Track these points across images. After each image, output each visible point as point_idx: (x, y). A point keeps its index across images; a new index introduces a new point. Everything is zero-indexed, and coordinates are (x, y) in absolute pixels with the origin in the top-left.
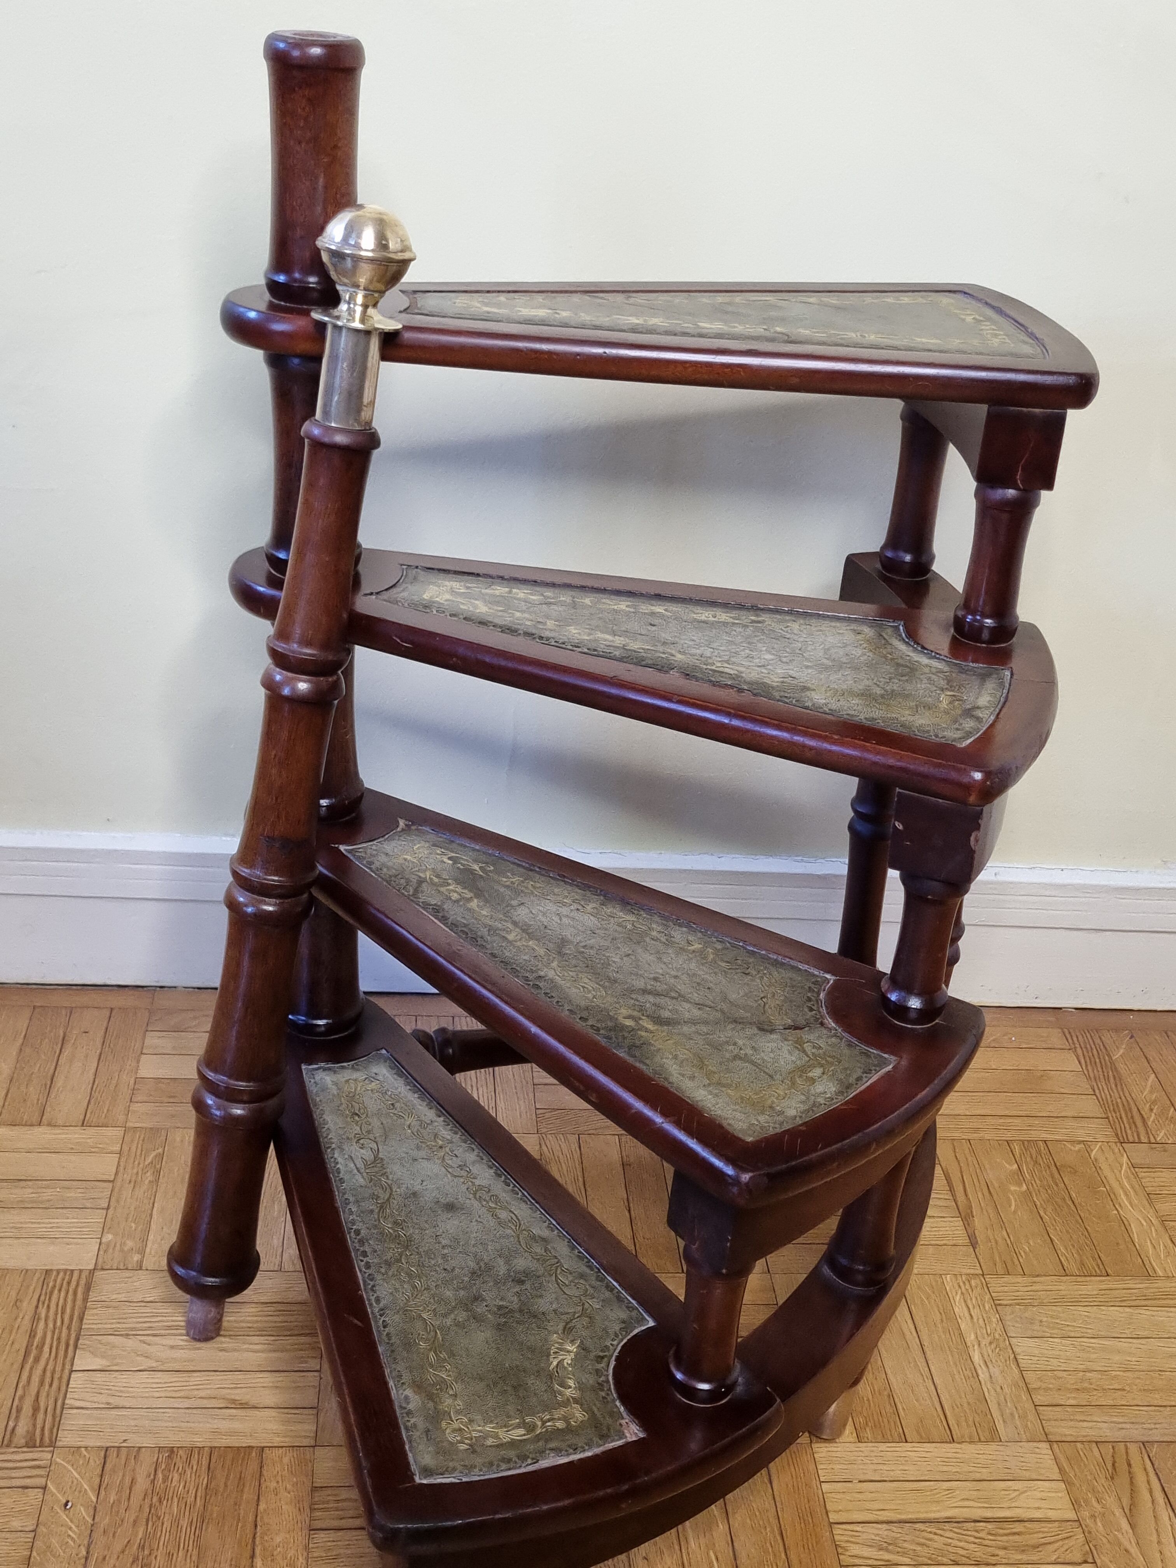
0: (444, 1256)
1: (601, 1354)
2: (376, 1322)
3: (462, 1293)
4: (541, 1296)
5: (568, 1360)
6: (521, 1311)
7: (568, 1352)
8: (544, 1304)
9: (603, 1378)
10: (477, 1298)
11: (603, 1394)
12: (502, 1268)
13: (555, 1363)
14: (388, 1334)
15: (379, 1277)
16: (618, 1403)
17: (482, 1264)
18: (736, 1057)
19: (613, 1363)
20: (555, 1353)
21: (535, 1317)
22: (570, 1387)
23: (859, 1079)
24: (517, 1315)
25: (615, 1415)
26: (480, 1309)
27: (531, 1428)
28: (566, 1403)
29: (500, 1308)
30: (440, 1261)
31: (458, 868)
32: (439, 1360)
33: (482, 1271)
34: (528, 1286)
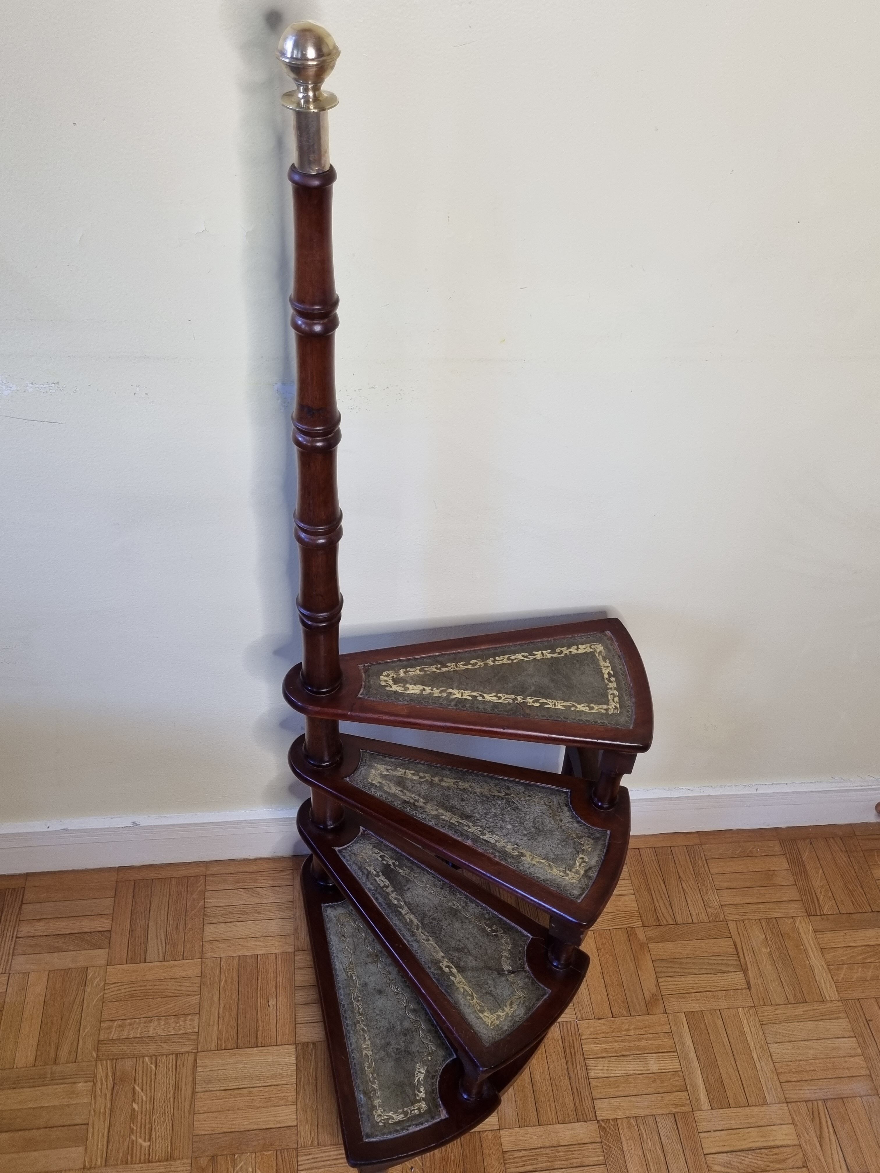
0: (377, 1020)
1: (434, 1074)
2: (350, 1056)
3: (383, 1041)
4: (413, 1043)
5: (422, 1077)
6: (405, 1051)
7: (422, 1073)
8: (414, 1048)
9: (434, 1087)
10: (389, 1044)
11: (434, 1095)
12: (399, 1028)
13: (416, 1080)
14: (355, 1064)
15: (352, 1032)
16: (439, 1099)
17: (391, 1025)
18: (487, 993)
19: (439, 1078)
20: (417, 1074)
21: (410, 1054)
22: (421, 1092)
23: (534, 1004)
24: (403, 1053)
25: (437, 1106)
26: (390, 1050)
27: (406, 1113)
28: (419, 1101)
29: (397, 1049)
30: (375, 1023)
31: (384, 864)
32: (374, 1078)
33: (391, 1029)
34: (408, 1037)
